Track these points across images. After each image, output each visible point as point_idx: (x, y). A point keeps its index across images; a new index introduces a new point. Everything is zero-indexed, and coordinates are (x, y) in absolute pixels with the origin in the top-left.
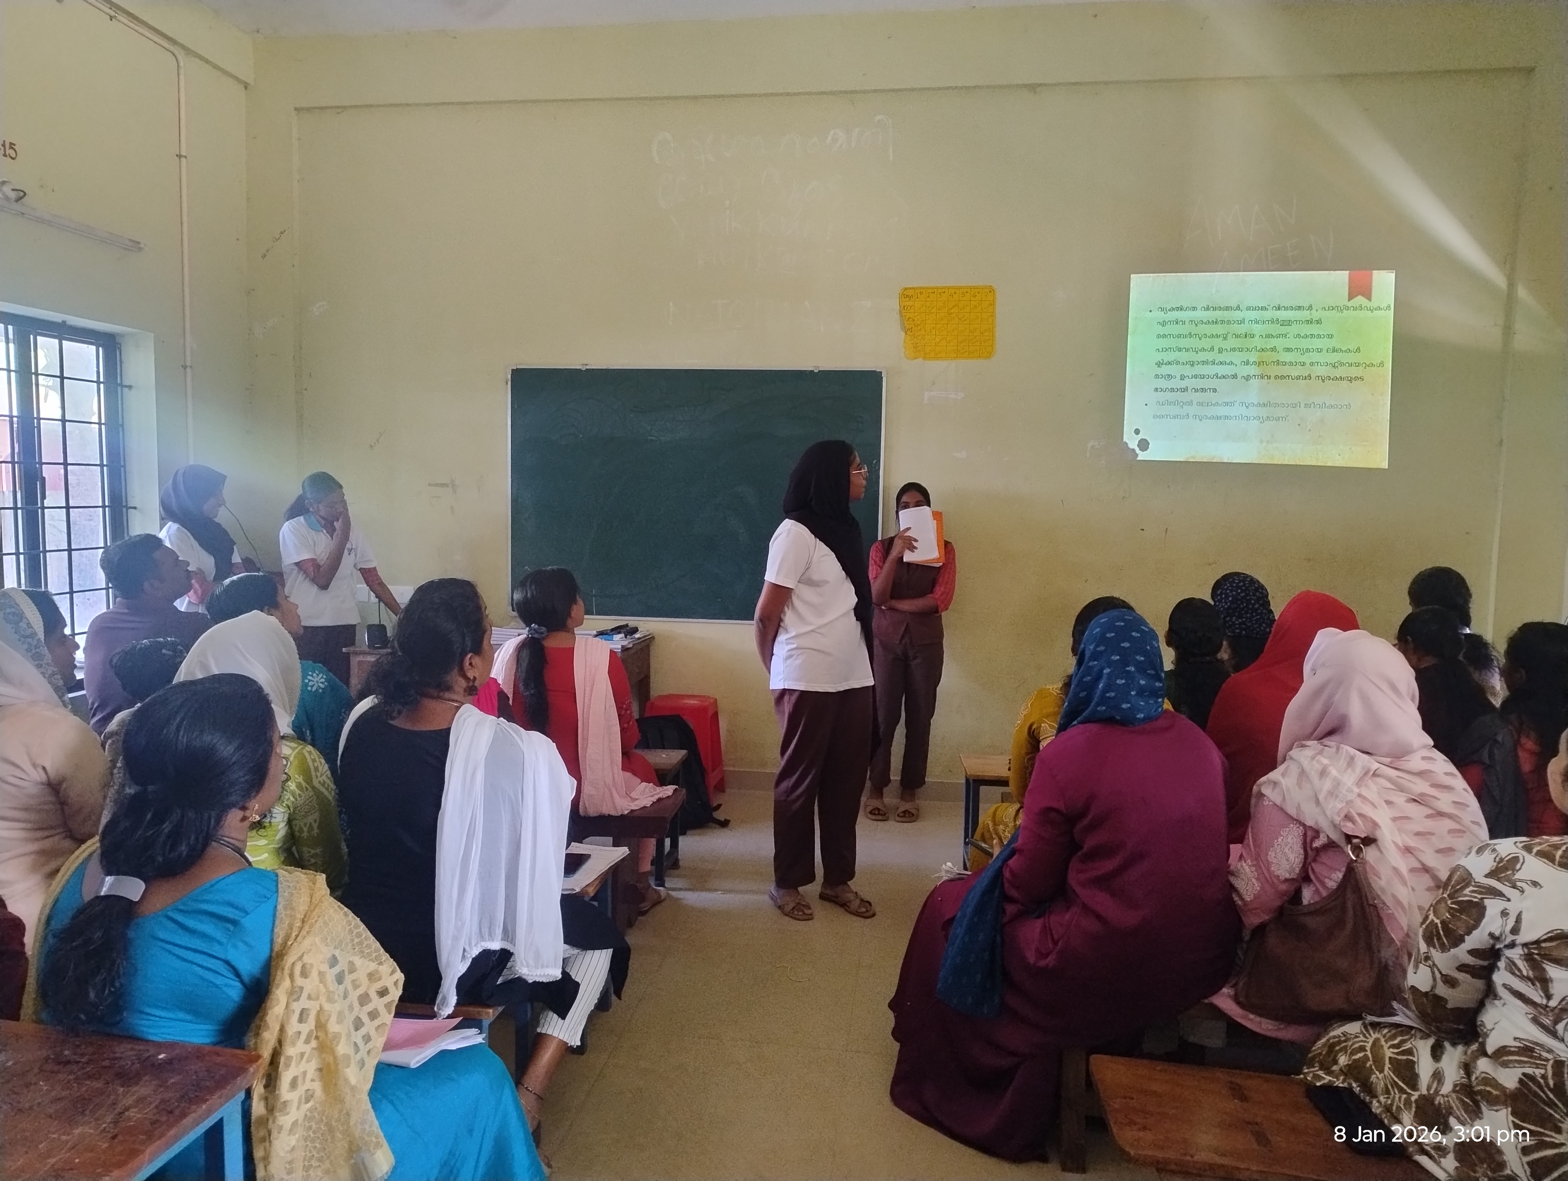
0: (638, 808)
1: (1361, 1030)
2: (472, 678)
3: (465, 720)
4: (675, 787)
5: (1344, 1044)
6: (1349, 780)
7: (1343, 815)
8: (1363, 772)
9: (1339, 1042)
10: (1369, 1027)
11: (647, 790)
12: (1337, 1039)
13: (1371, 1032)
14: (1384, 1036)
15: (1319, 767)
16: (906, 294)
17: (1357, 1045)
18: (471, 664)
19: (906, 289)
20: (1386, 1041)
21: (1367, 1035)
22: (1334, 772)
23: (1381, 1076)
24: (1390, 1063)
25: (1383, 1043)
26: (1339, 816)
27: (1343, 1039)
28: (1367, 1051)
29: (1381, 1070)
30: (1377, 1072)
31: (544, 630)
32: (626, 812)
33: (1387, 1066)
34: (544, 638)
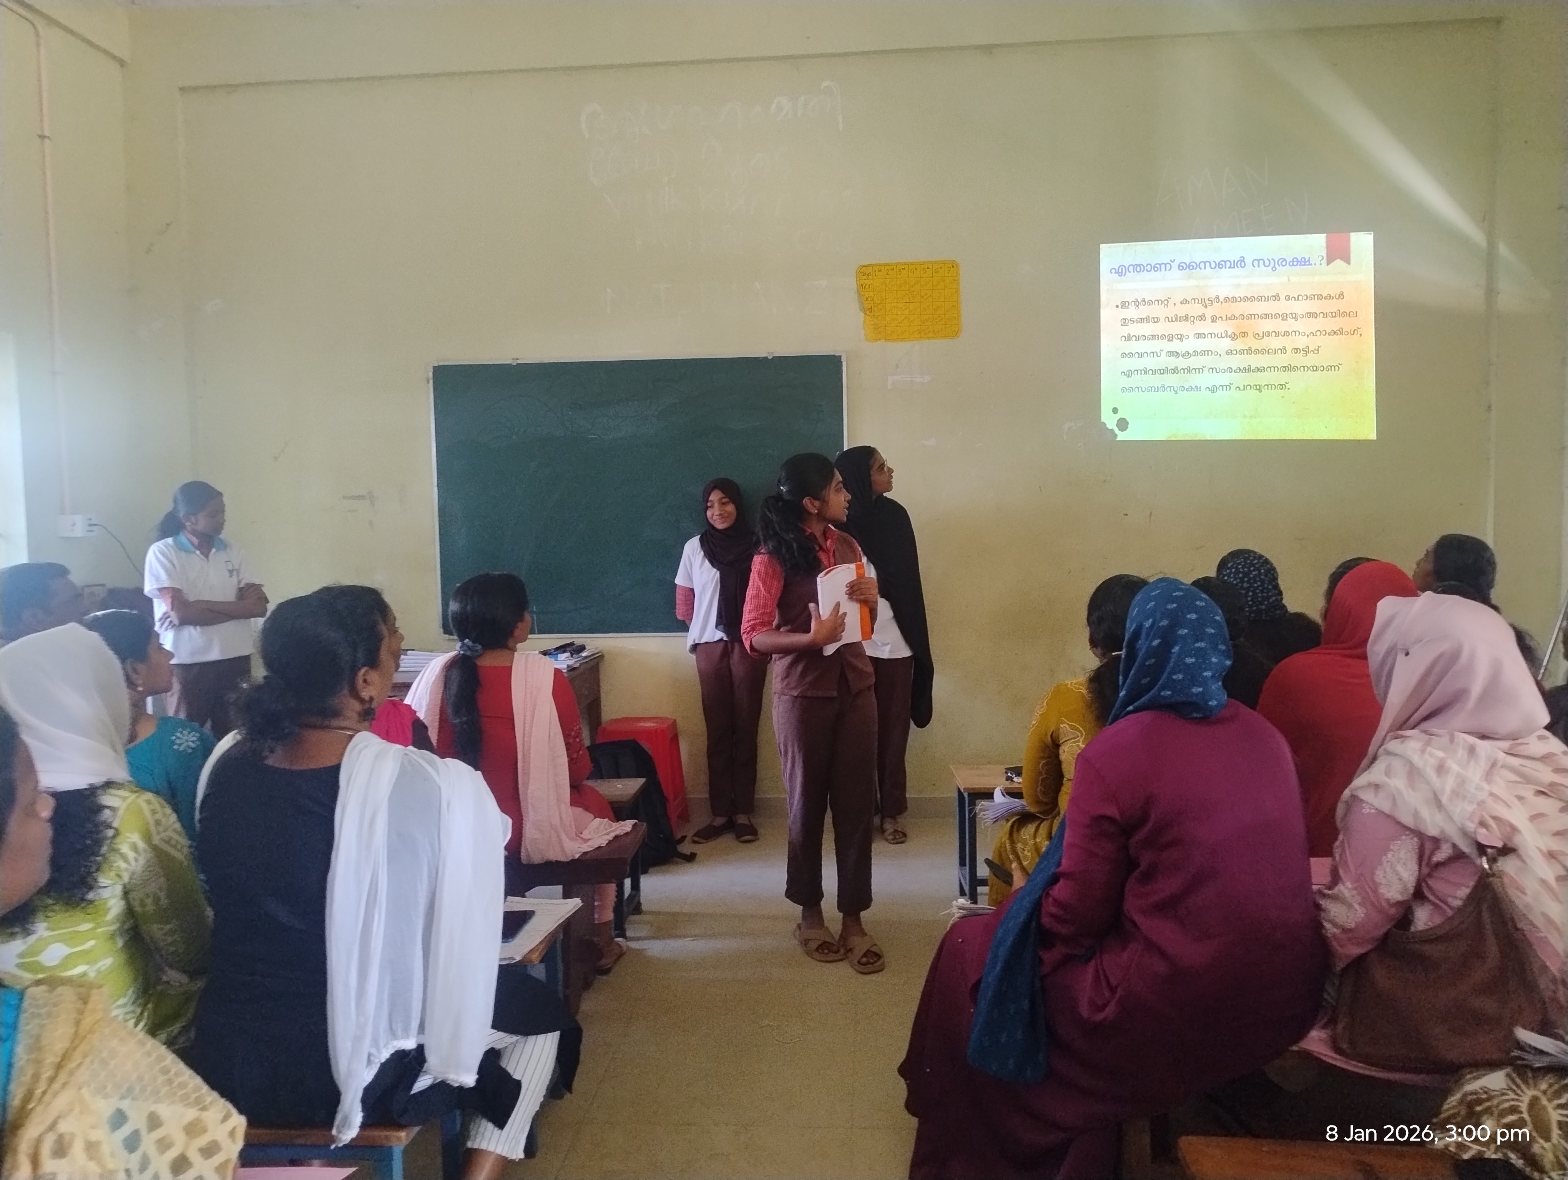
0: (591, 849)
1: (1508, 1085)
2: (367, 698)
3: (360, 752)
4: (635, 821)
5: (1488, 1104)
6: (1475, 774)
7: (1477, 820)
8: (1490, 764)
9: (1479, 1102)
10: (1518, 1079)
11: (602, 827)
12: (1475, 1097)
13: (1523, 1087)
14: (1545, 1092)
15: (1432, 761)
16: (863, 272)
17: (1506, 1105)
18: (365, 681)
19: (863, 266)
20: (1550, 1100)
21: (1519, 1092)
22: (1455, 767)
23: (1547, 1145)
24: (1560, 1129)
25: (1544, 1101)
26: (1472, 822)
27: (1484, 1096)
28: (1521, 1112)
29: (1548, 1139)
30: (1541, 1141)
31: (479, 647)
32: (577, 856)
33: (1556, 1132)
34: (478, 656)
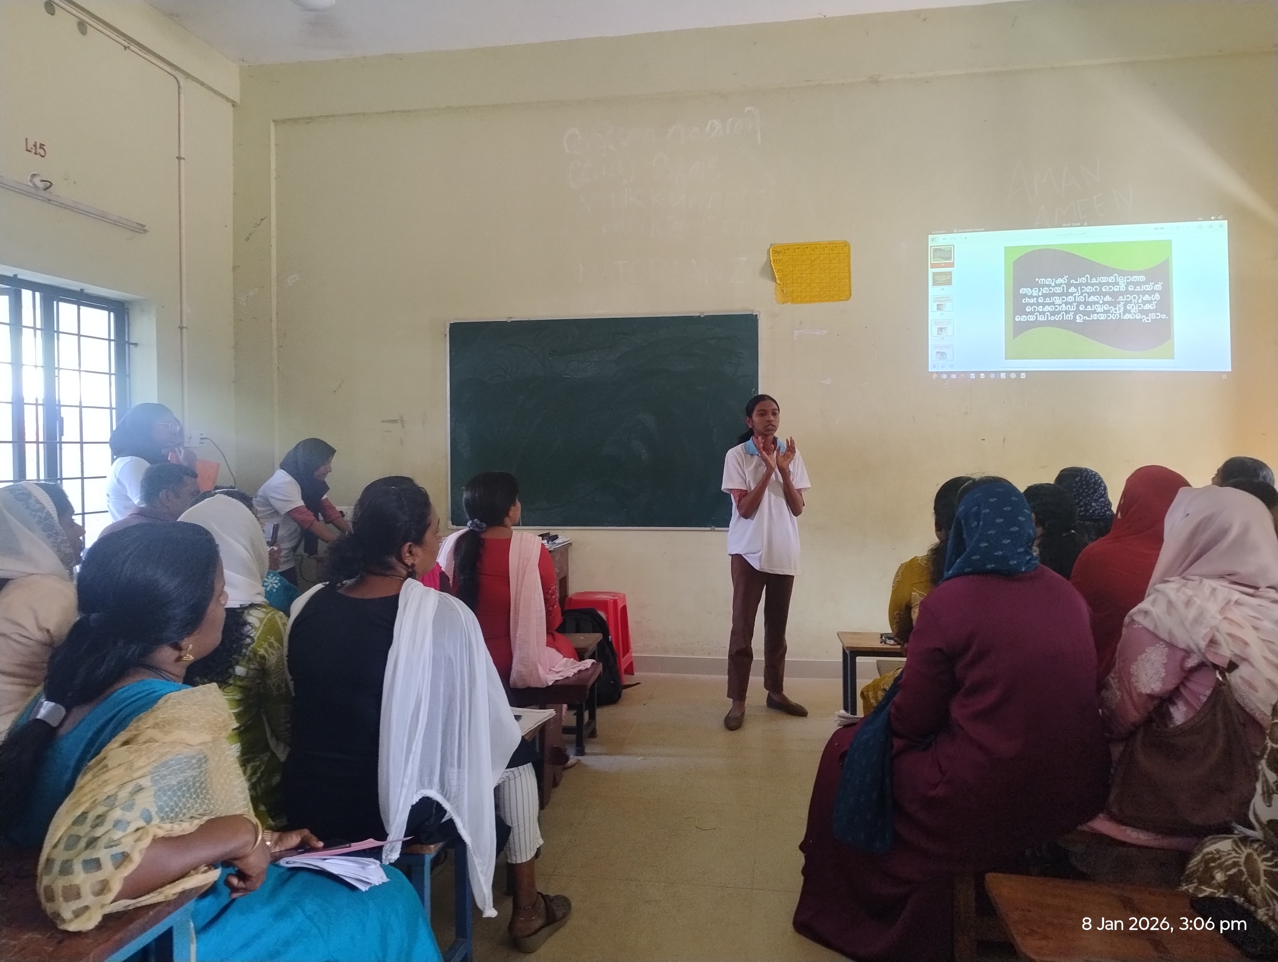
0: (561, 678)
1: (1233, 847)
3: (411, 590)
5: (1218, 861)
7: (1208, 640)
8: (1225, 602)
9: (1214, 859)
10: (1240, 844)
12: (1210, 857)
13: (1243, 848)
14: (1256, 850)
16: (773, 250)
17: (1230, 862)
18: (409, 552)
19: (774, 246)
20: (1259, 855)
21: (1239, 851)
22: (1198, 601)
23: (1258, 888)
24: (1265, 875)
25: (1256, 857)
27: (1216, 855)
28: (1240, 866)
29: (1257, 883)
30: (1254, 886)
31: (484, 525)
32: (550, 684)
33: (1263, 878)
34: (483, 532)
